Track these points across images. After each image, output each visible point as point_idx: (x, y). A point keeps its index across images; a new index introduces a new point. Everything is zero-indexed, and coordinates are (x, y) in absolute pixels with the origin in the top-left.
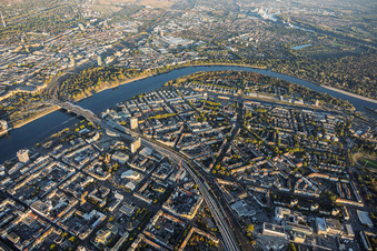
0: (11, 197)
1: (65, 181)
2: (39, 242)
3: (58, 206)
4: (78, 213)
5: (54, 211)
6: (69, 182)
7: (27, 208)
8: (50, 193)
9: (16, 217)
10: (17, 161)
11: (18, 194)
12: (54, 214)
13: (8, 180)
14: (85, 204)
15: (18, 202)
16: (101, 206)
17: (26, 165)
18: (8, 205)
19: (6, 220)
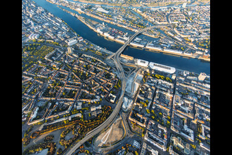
0: (175, 85)
1: (202, 105)
2: (160, 106)
3: (183, 108)
4: (185, 121)
5: (179, 107)
6: (203, 108)
7: (174, 94)
8: (188, 100)
9: (167, 92)
10: (197, 76)
11: (178, 87)
12: (178, 108)
13: (183, 79)
14: (194, 124)
15: (174, 89)
16: (200, 136)
17: (198, 81)
18: (170, 86)
19: (163, 89)
